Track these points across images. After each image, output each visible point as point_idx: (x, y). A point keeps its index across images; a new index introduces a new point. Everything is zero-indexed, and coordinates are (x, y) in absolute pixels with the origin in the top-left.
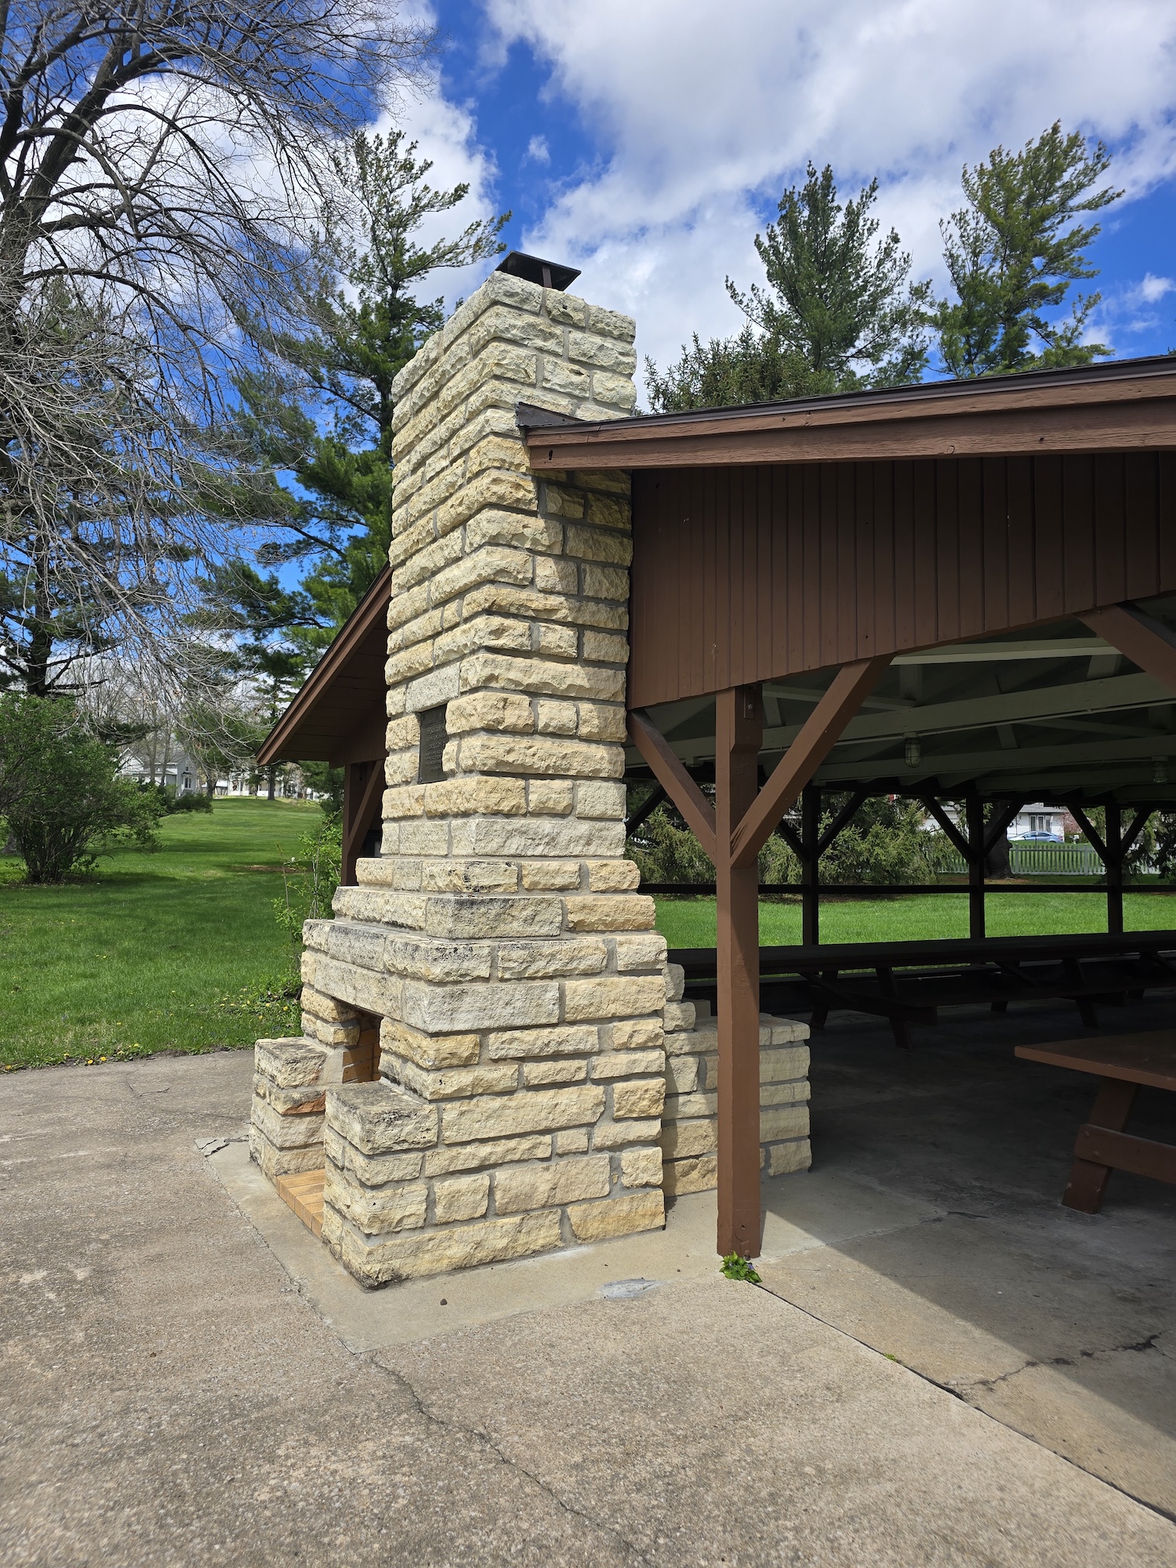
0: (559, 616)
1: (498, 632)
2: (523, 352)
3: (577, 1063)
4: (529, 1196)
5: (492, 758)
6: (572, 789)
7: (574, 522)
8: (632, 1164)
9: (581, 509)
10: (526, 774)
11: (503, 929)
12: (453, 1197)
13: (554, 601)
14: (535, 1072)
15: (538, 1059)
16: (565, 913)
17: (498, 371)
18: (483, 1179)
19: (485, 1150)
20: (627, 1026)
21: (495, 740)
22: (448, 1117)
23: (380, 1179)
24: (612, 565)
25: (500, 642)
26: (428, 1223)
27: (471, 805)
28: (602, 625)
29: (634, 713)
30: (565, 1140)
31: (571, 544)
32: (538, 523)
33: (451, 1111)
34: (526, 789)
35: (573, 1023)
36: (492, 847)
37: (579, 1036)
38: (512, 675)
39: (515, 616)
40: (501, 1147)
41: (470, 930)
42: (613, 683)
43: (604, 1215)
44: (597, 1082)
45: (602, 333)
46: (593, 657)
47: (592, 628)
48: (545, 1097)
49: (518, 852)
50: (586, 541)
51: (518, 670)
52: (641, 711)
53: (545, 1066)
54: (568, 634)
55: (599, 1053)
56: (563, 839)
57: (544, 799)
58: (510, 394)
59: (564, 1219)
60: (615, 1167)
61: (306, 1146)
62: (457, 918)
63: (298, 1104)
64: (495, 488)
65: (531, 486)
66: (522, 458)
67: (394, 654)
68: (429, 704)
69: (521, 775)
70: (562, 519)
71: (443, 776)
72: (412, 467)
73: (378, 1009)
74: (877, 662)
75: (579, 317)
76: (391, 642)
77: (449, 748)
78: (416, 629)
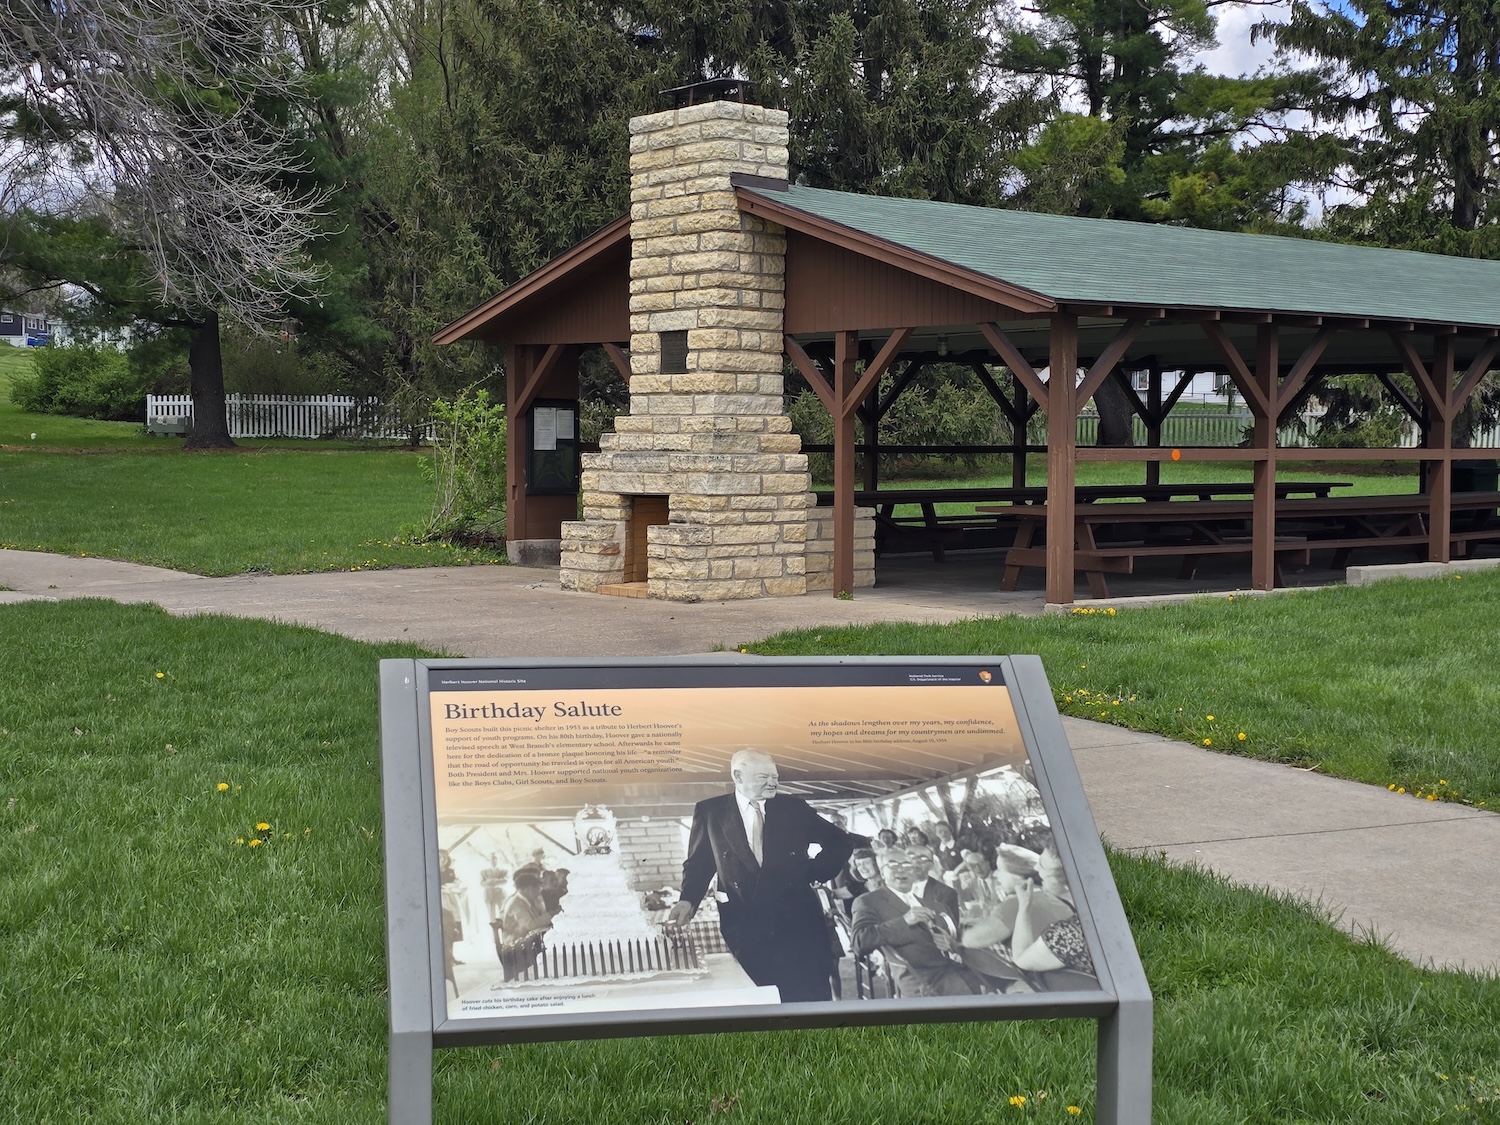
0: (751, 286)
1: (723, 298)
2: (733, 143)
3: (767, 514)
4: (749, 572)
5: (721, 363)
6: (758, 379)
7: (758, 234)
8: (792, 563)
9: (762, 228)
10: (736, 372)
11: (734, 449)
12: (719, 567)
13: (749, 278)
14: (750, 516)
15: (751, 510)
16: (760, 442)
17: (722, 156)
18: (730, 562)
19: (731, 549)
20: (790, 498)
21: (722, 355)
22: (717, 532)
23: (691, 557)
24: (777, 255)
25: (724, 302)
26: (709, 578)
27: (711, 388)
28: (772, 289)
29: (787, 336)
30: (763, 548)
31: (757, 245)
32: (741, 236)
33: (717, 531)
34: (736, 379)
35: (765, 495)
36: (721, 409)
37: (768, 501)
38: (730, 319)
39: (731, 288)
40: (738, 548)
41: (720, 449)
42: (776, 320)
43: (780, 585)
44: (776, 523)
45: (771, 124)
46: (767, 307)
47: (767, 291)
48: (754, 528)
49: (735, 412)
50: (764, 244)
51: (733, 317)
52: (790, 335)
53: (754, 514)
54: (756, 295)
55: (778, 510)
56: (753, 405)
57: (745, 385)
58: (728, 168)
59: (763, 584)
60: (784, 565)
61: (609, 571)
62: (714, 444)
63: (606, 548)
64: (722, 221)
65: (738, 217)
66: (734, 203)
67: (636, 294)
68: (671, 329)
69: (734, 372)
70: (753, 233)
71: (687, 371)
72: (650, 183)
73: (666, 491)
74: (910, 330)
75: (759, 118)
76: (634, 286)
77: (691, 357)
78: (658, 283)
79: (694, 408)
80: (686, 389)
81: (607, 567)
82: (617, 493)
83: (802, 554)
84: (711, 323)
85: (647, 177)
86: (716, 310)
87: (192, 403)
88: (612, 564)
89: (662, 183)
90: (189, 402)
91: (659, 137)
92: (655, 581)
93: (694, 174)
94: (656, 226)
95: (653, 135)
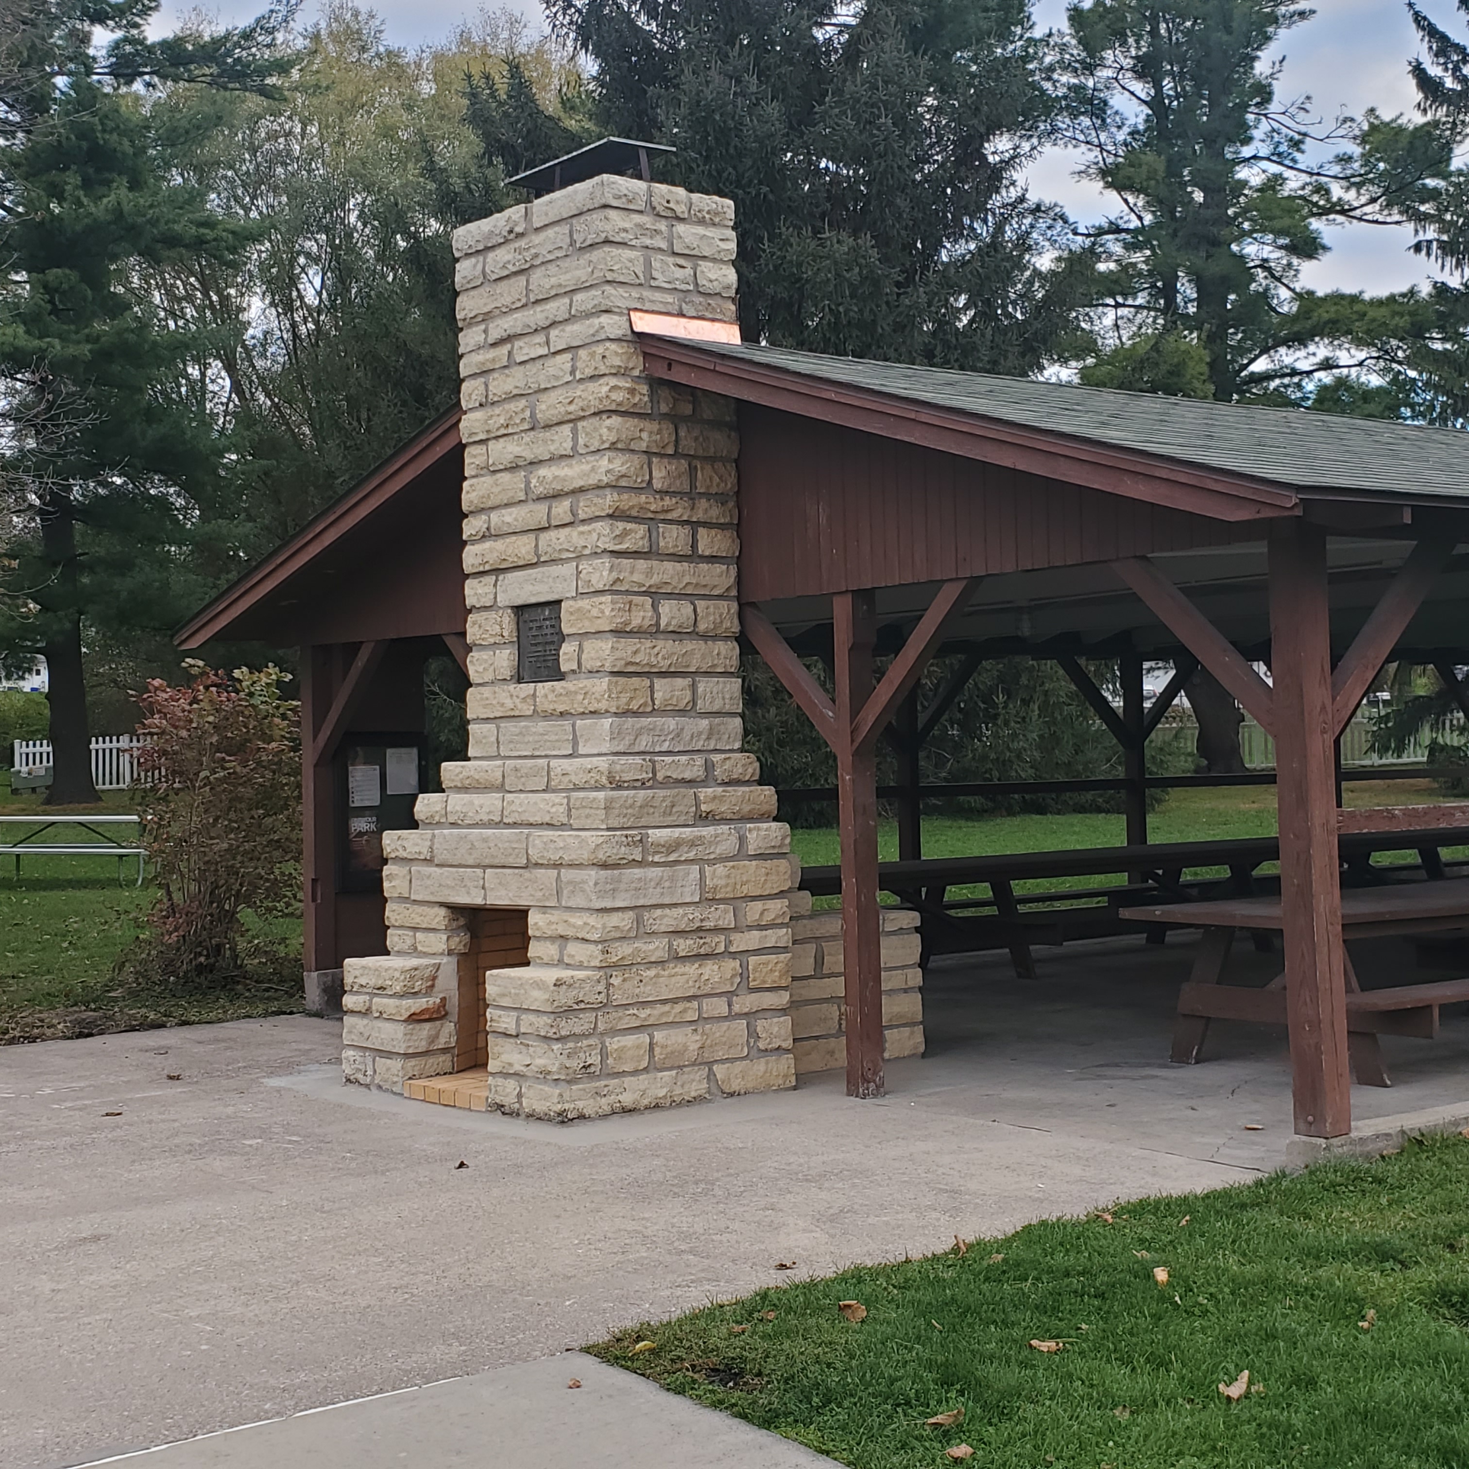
0: (674, 516)
1: (621, 538)
2: (632, 254)
3: (716, 938)
4: (682, 1054)
5: (622, 659)
6: (693, 687)
7: (685, 419)
8: (767, 1029)
9: (691, 407)
10: (650, 674)
11: (648, 819)
12: (622, 1051)
13: (669, 501)
14: (683, 945)
15: (684, 933)
16: (698, 804)
17: (610, 278)
18: (644, 1038)
19: (646, 1012)
20: (759, 905)
21: (623, 643)
22: (614, 982)
24: (722, 459)
25: (623, 547)
26: (604, 1073)
27: (603, 706)
28: (714, 521)
29: (745, 607)
30: (709, 1004)
31: (683, 443)
32: (651, 425)
33: (617, 978)
34: (652, 687)
35: (711, 903)
36: (624, 744)
37: (717, 915)
38: (636, 577)
39: (636, 520)
40: (660, 1009)
41: (621, 821)
42: (725, 578)
43: (743, 1073)
44: (734, 955)
45: (702, 222)
46: (707, 553)
47: (703, 525)
48: (692, 968)
49: (647, 749)
50: (696, 439)
51: (642, 573)
52: (753, 604)
53: (690, 941)
54: (684, 531)
55: (736, 929)
56: (685, 735)
57: (668, 697)
58: (622, 297)
59: (711, 1075)
60: (752, 1033)
61: (426, 1052)
62: (608, 809)
63: (419, 1011)
64: (614, 396)
65: (644, 389)
66: (636, 362)
67: (474, 542)
68: (533, 600)
69: (647, 674)
70: (674, 419)
71: (560, 676)
72: (491, 340)
73: (523, 902)
74: (975, 582)
75: (681, 210)
76: (470, 528)
77: (568, 649)
78: (508, 519)
79: (575, 743)
80: (561, 708)
81: (422, 1046)
82: (442, 904)
83: (783, 1011)
84: (600, 587)
85: (485, 331)
86: (606, 560)
87: (50, 749)
88: (433, 1039)
89: (508, 339)
90: (47, 748)
91: (503, 255)
92: (500, 1081)
93: (562, 315)
94: (498, 417)
95: (491, 255)
